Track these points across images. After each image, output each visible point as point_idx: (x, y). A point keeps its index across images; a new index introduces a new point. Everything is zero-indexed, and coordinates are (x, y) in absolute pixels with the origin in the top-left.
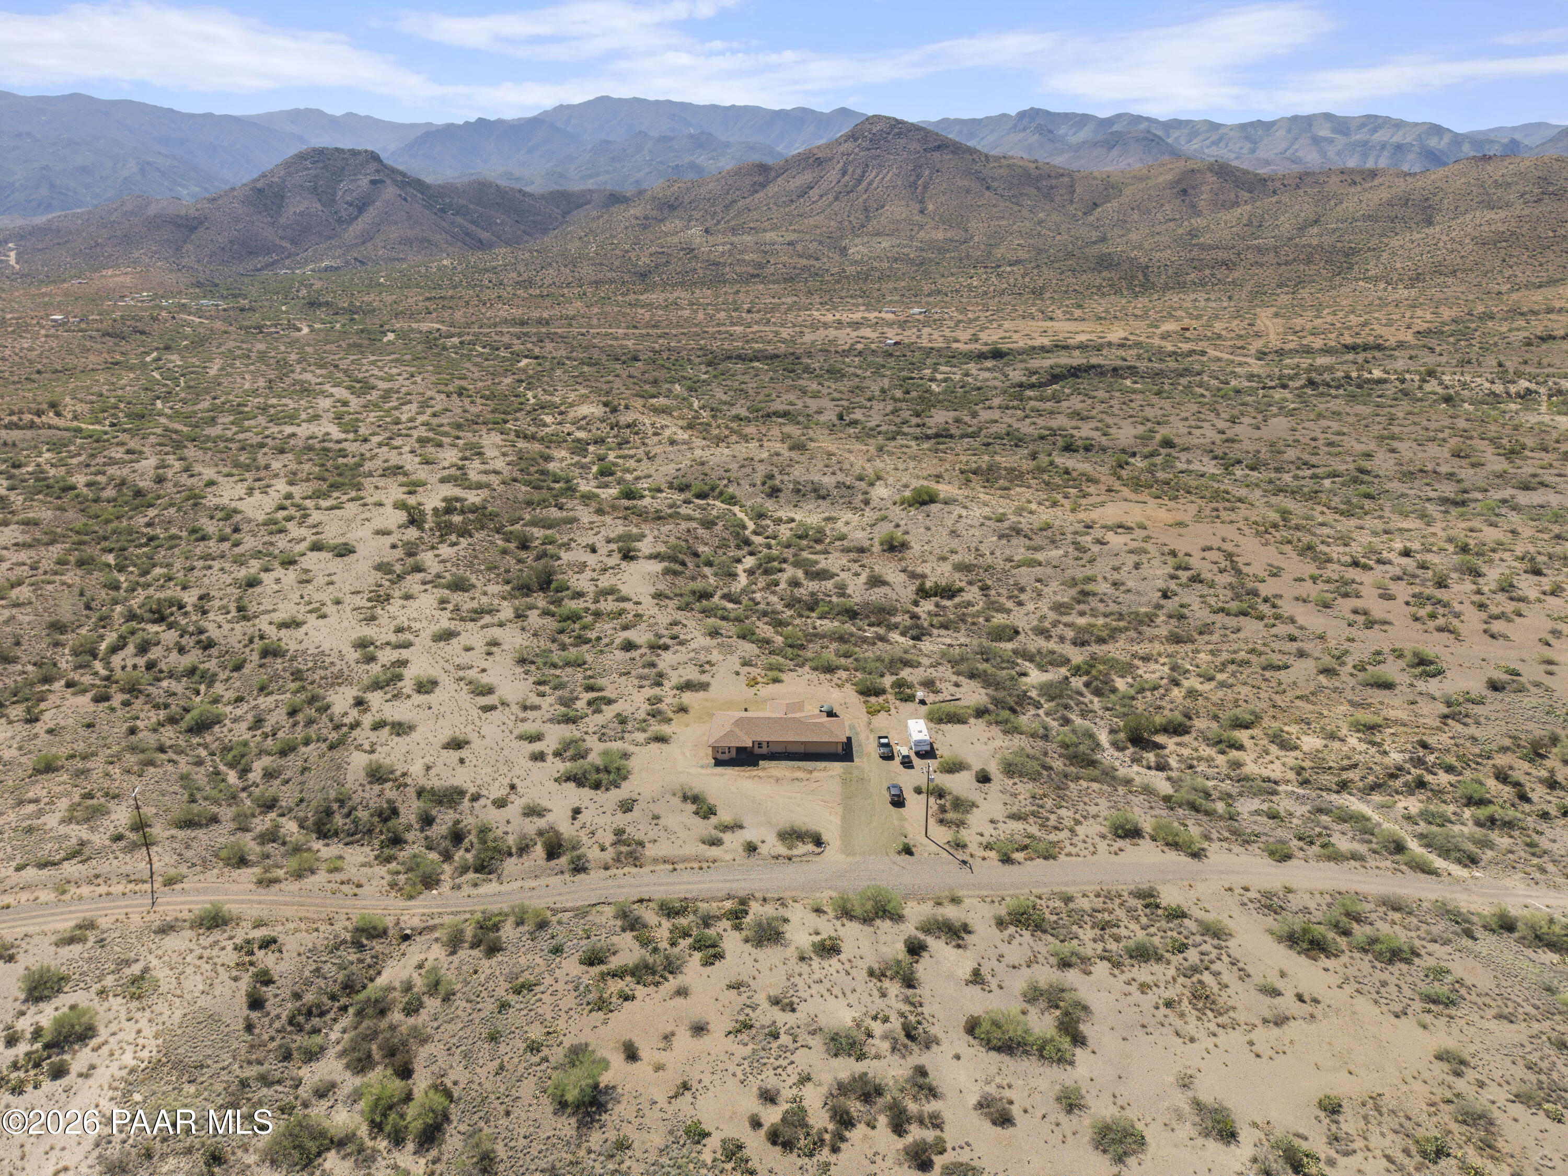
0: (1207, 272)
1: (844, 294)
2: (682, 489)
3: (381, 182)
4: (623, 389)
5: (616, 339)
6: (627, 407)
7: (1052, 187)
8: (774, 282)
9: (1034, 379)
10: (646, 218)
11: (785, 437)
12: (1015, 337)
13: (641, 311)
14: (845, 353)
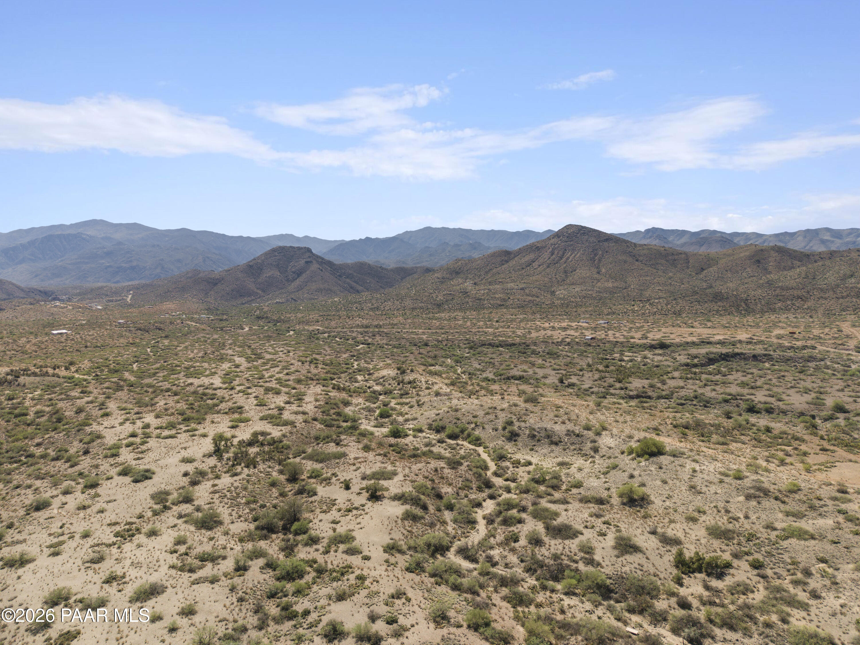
0: (789, 302)
1: (554, 313)
2: (439, 430)
3: (311, 262)
4: (413, 360)
5: (417, 334)
6: (412, 371)
7: (675, 260)
8: (512, 308)
9: (696, 361)
10: (443, 278)
11: (521, 393)
12: (672, 336)
13: (434, 321)
14: (559, 344)
